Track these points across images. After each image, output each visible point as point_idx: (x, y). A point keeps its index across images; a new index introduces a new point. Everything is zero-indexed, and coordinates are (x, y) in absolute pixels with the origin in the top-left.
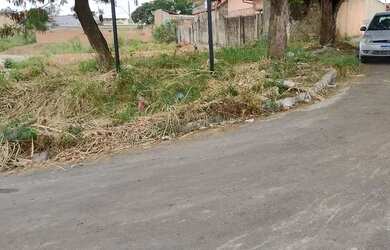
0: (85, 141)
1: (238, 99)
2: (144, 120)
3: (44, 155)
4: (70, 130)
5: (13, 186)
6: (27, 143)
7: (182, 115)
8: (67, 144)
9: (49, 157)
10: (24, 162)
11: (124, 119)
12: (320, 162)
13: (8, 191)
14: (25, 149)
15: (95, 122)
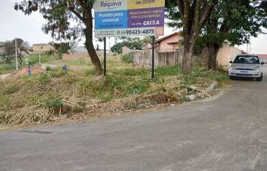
0: (87, 110)
1: (167, 93)
2: (117, 101)
3: (65, 116)
4: (80, 103)
6: (58, 109)
7: (137, 99)
8: (78, 111)
9: (68, 117)
10: (55, 118)
11: (107, 100)
13: (46, 133)
14: (57, 112)
15: (93, 100)
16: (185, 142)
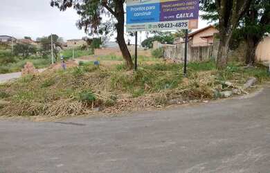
0: (118, 104)
1: (200, 89)
2: (148, 96)
3: (98, 109)
4: (111, 97)
5: (83, 123)
6: (91, 102)
7: (168, 95)
8: (109, 105)
9: (100, 110)
10: (88, 111)
11: (138, 95)
12: (249, 127)
13: (81, 125)
14: (89, 105)
15: (124, 95)
16: (220, 141)
